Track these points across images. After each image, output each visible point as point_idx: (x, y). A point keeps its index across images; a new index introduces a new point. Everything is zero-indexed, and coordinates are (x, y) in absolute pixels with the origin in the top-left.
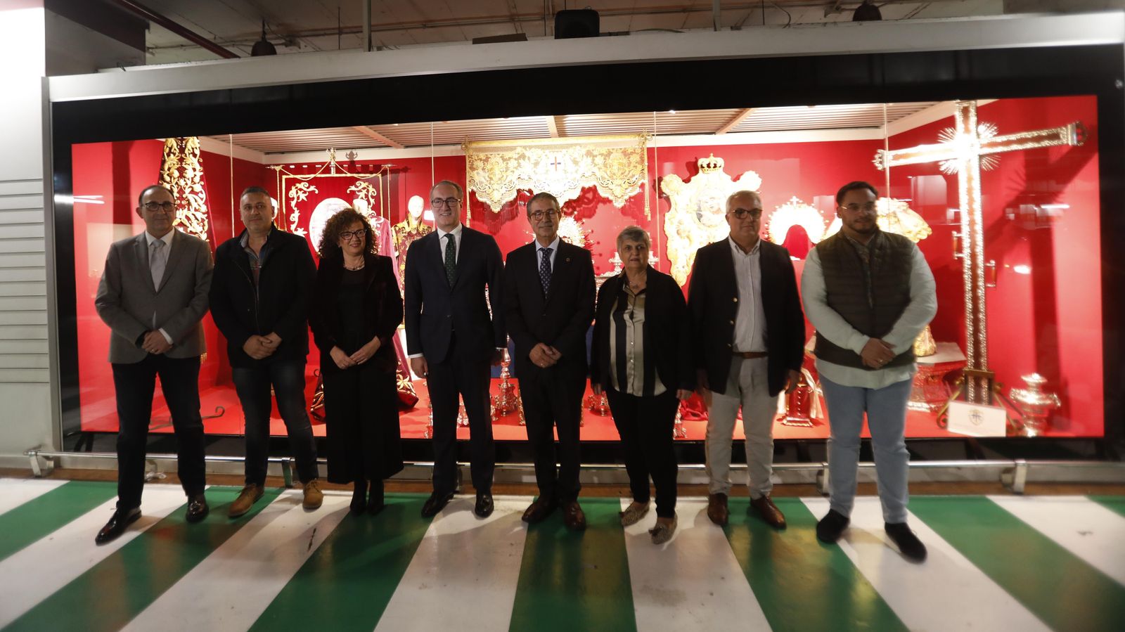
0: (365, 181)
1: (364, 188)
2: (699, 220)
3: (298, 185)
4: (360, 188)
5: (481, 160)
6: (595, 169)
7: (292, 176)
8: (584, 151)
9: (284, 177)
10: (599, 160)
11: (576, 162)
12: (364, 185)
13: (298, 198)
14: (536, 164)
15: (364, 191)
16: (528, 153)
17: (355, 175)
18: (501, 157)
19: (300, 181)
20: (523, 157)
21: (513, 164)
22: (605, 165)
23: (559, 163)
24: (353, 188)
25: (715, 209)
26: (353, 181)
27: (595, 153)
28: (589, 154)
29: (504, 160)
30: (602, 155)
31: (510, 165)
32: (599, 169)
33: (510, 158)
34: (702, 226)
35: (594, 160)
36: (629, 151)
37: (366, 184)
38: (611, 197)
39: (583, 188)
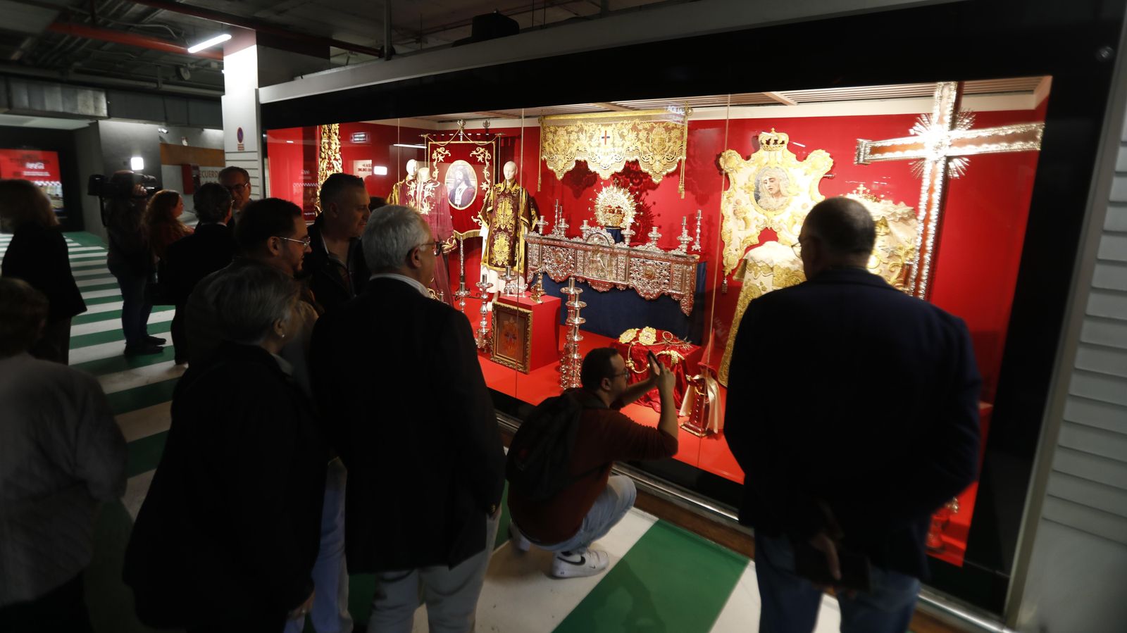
0: (482, 147)
1: (482, 153)
2: (757, 201)
3: (438, 149)
4: (479, 153)
5: (551, 132)
6: (638, 144)
7: (434, 143)
8: (630, 126)
9: (430, 143)
10: (643, 135)
11: (622, 136)
12: (482, 150)
13: (438, 159)
14: (591, 137)
15: (482, 156)
16: (586, 128)
17: (476, 142)
18: (566, 130)
19: (439, 147)
20: (581, 130)
21: (574, 136)
22: (648, 140)
23: (609, 137)
24: (474, 153)
25: (774, 192)
26: (474, 147)
27: (640, 127)
28: (634, 128)
29: (568, 133)
30: (646, 129)
31: (572, 138)
32: (642, 143)
33: (572, 131)
34: (760, 209)
35: (638, 134)
36: (671, 126)
37: (484, 149)
38: (650, 173)
39: (627, 162)
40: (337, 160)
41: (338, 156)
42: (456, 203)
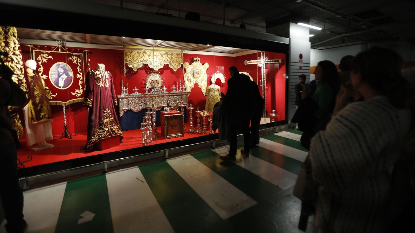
1: (76, 59)
2: (193, 76)
3: (42, 55)
4: (74, 59)
5: (129, 52)
6: (168, 59)
7: (38, 50)
8: (165, 53)
9: (34, 51)
10: (170, 56)
11: (162, 56)
12: (75, 57)
13: (43, 61)
14: (149, 55)
15: (76, 60)
16: (146, 52)
17: (71, 53)
18: (137, 52)
19: (43, 53)
20: (145, 53)
21: (141, 54)
22: (171, 58)
23: (157, 56)
24: (70, 58)
26: (70, 56)
27: (168, 53)
28: (166, 54)
29: (138, 53)
30: (170, 54)
31: (140, 55)
32: (170, 59)
33: (140, 53)
34: (194, 78)
35: (168, 56)
36: (178, 54)
37: (77, 57)
38: (173, 68)
39: (165, 65)
40: (17, 55)
41: (18, 52)
42: (60, 86)
